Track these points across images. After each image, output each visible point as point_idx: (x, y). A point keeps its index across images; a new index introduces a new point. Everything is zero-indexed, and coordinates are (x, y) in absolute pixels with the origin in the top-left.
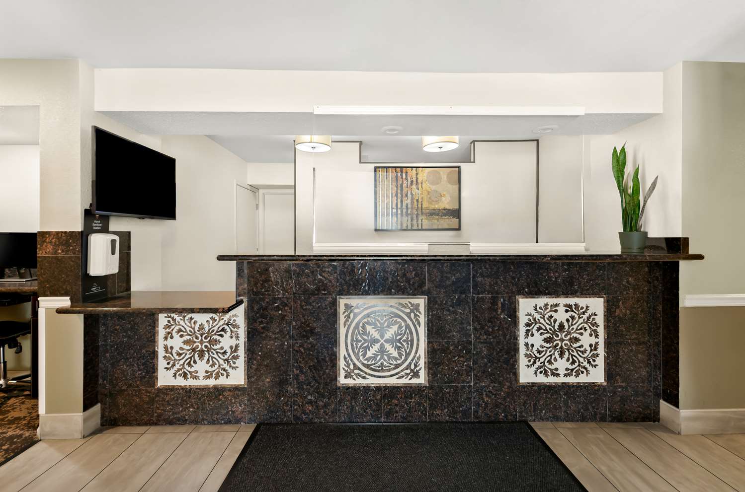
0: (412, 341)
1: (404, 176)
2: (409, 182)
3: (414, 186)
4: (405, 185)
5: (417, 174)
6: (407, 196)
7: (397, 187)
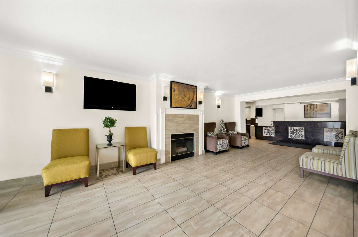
0: (302, 133)
1: (313, 106)
2: (314, 107)
3: (316, 108)
4: (313, 108)
5: (316, 106)
6: (313, 110)
7: (311, 108)
